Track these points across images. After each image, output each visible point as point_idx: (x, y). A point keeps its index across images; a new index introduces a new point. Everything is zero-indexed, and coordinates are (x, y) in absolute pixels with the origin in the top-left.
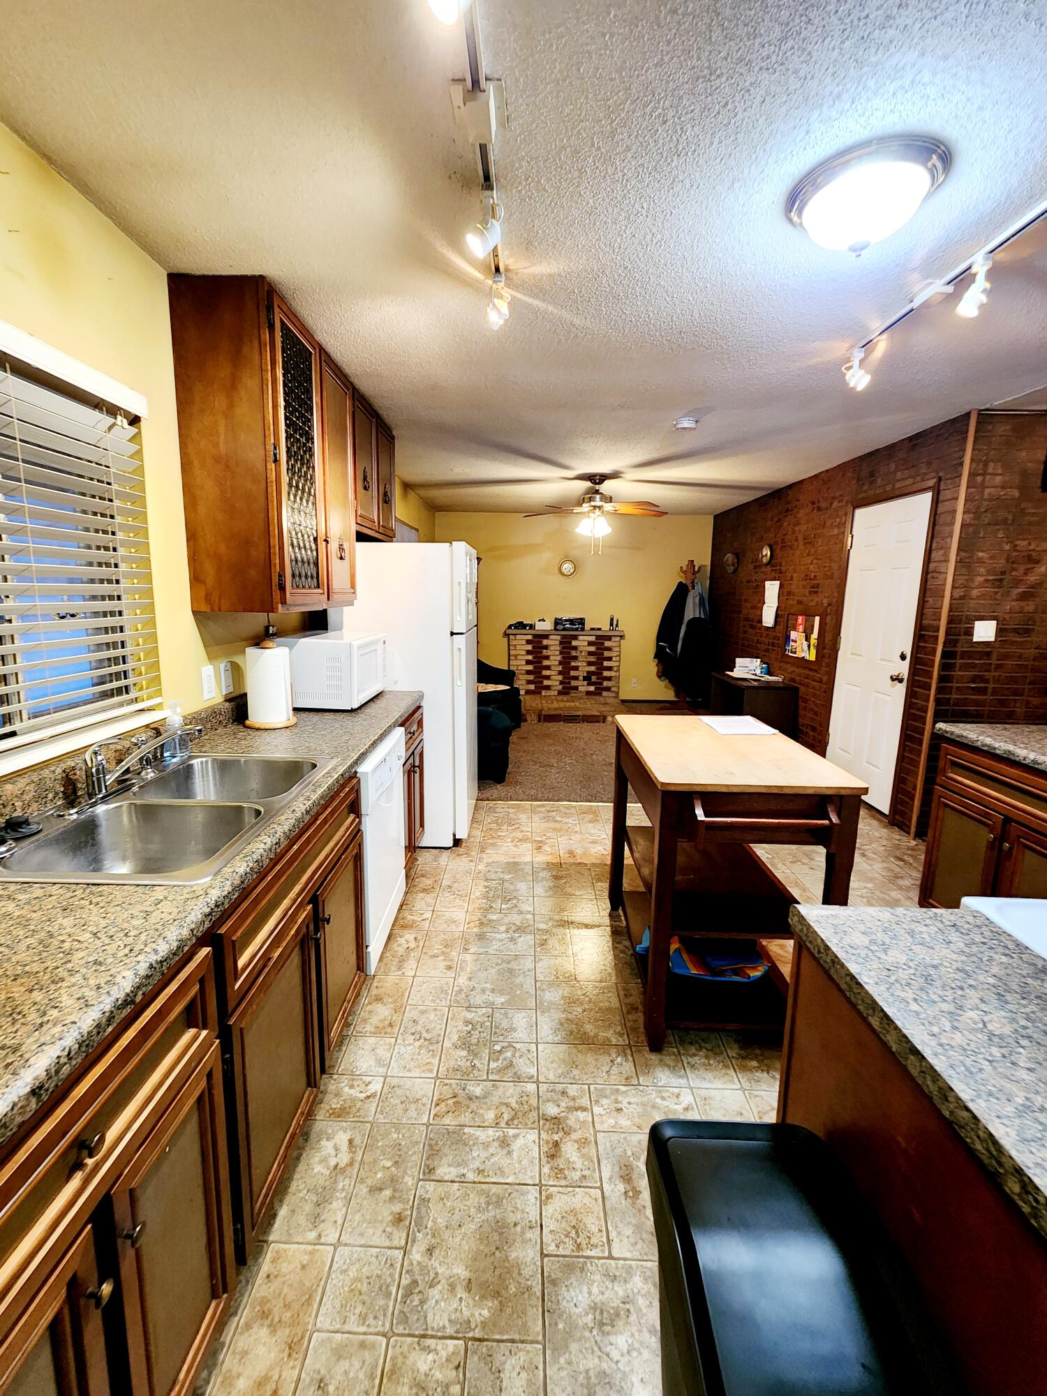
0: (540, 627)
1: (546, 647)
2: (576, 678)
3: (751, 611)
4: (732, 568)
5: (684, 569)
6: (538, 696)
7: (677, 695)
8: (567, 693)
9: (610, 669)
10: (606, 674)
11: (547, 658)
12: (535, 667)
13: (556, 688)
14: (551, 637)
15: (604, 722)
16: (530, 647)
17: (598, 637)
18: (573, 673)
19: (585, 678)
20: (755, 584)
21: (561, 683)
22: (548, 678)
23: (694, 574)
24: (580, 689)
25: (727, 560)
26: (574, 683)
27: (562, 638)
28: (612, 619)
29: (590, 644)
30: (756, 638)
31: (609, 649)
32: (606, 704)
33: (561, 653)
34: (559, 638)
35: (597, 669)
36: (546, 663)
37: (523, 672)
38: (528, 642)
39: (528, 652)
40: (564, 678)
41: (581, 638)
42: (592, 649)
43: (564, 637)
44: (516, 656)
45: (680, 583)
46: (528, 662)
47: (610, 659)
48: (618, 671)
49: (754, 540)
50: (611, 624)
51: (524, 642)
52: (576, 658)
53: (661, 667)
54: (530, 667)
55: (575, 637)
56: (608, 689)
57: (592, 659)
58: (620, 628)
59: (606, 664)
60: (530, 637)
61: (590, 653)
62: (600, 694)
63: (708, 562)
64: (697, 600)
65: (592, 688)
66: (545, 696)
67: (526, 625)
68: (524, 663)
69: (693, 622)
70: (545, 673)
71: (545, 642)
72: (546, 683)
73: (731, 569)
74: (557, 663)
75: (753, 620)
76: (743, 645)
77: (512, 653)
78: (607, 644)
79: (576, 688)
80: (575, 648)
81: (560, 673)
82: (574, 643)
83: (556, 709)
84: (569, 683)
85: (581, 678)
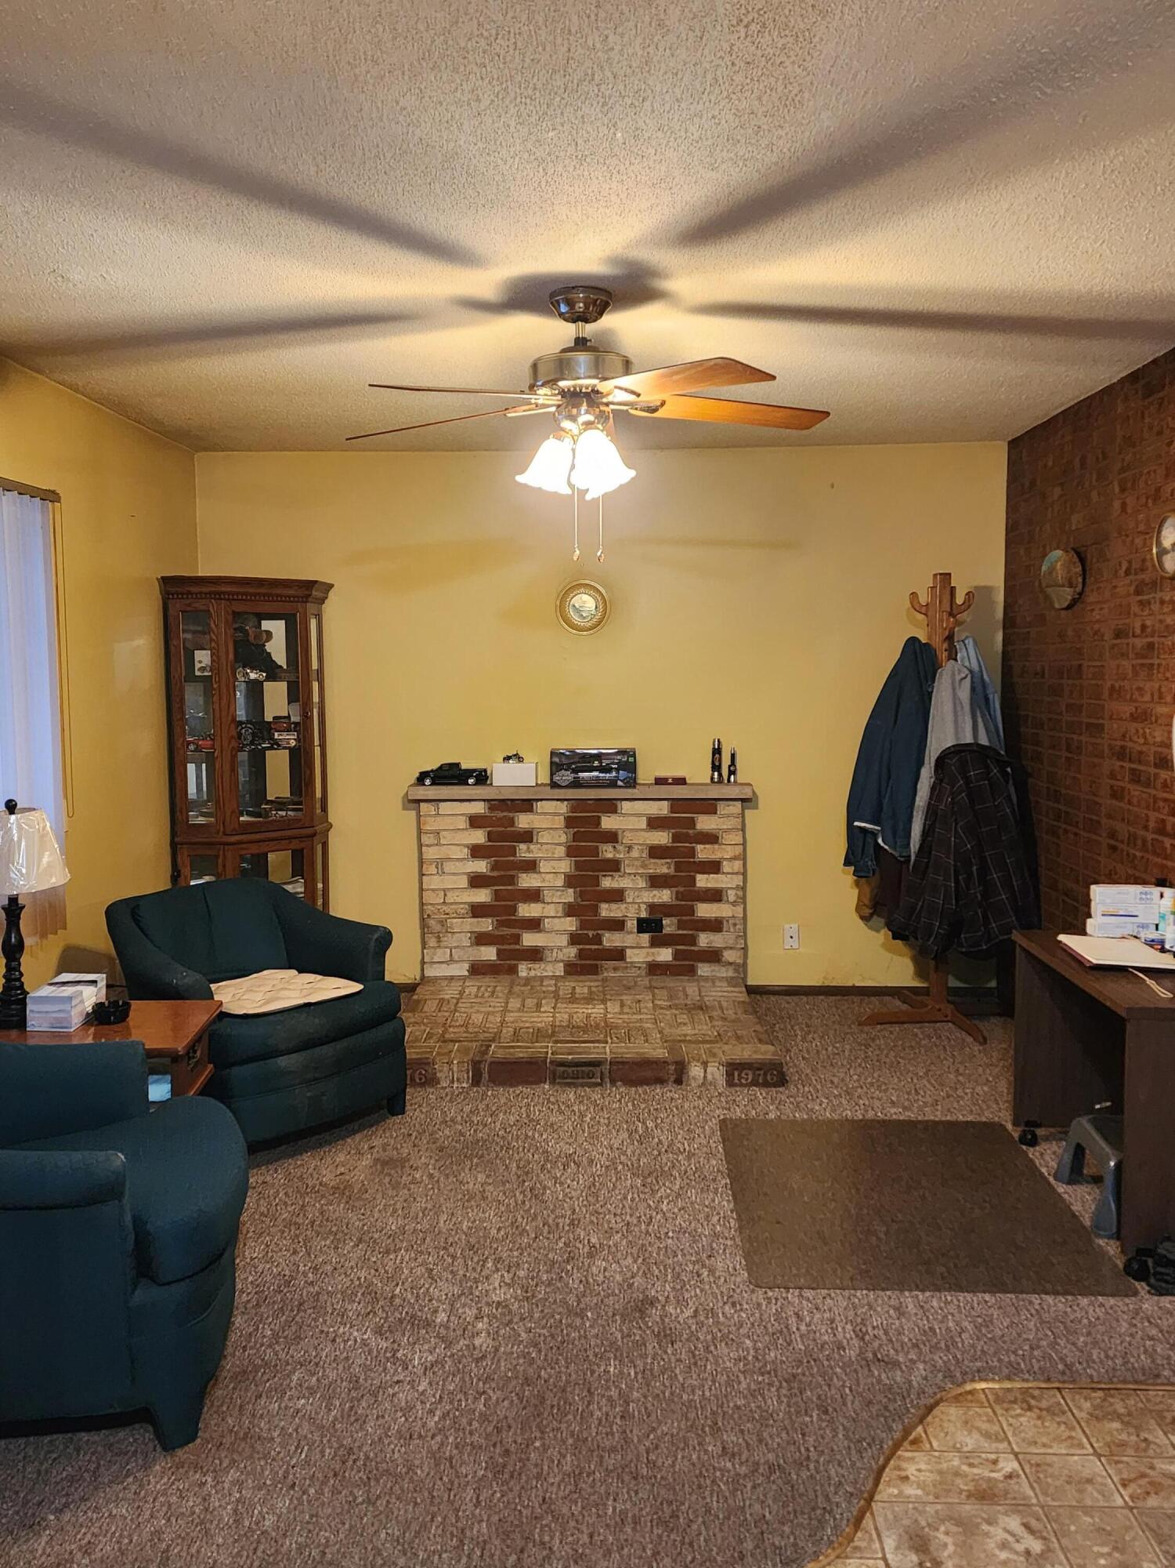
0: (508, 777)
1: (528, 836)
2: (618, 925)
3: (1133, 726)
4: (1067, 595)
5: (923, 599)
6: (506, 979)
7: (920, 973)
8: (594, 970)
9: (716, 896)
10: (704, 910)
11: (531, 866)
12: (497, 895)
13: (561, 956)
14: (540, 806)
15: (679, 1081)
16: (479, 837)
17: (676, 804)
18: (607, 911)
19: (643, 926)
20: (1139, 643)
21: (574, 939)
22: (535, 924)
23: (951, 614)
24: (633, 956)
25: (1052, 569)
26: (611, 940)
27: (573, 810)
28: (717, 751)
29: (654, 823)
30: (1153, 816)
31: (711, 838)
32: (702, 1007)
33: (571, 852)
34: (563, 808)
35: (679, 896)
36: (527, 881)
37: (463, 909)
38: (475, 822)
39: (476, 852)
40: (583, 925)
41: (626, 807)
42: (662, 838)
43: (578, 805)
44: (440, 863)
45: (912, 641)
46: (476, 881)
47: (714, 867)
48: (743, 900)
49: (1130, 501)
50: (716, 767)
51: (462, 823)
52: (614, 866)
53: (867, 890)
54: (483, 896)
55: (611, 806)
56: (713, 956)
57: (663, 867)
58: (741, 776)
59: (703, 881)
60: (479, 808)
61: (656, 852)
62: (691, 971)
63: (995, 577)
64: (965, 693)
65: (665, 955)
66: (527, 981)
67: (469, 773)
68: (464, 882)
69: (954, 759)
70: (526, 910)
71: (523, 821)
72: (529, 939)
73: (1063, 596)
74: (560, 882)
75: (1140, 758)
76: (1112, 835)
77: (430, 853)
78: (705, 823)
79: (619, 954)
80: (612, 837)
81: (570, 910)
82: (608, 822)
83: (539, 1034)
84: (598, 940)
85: (632, 925)
